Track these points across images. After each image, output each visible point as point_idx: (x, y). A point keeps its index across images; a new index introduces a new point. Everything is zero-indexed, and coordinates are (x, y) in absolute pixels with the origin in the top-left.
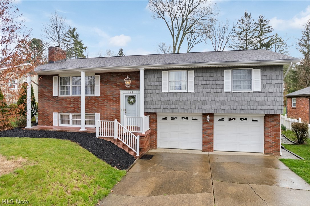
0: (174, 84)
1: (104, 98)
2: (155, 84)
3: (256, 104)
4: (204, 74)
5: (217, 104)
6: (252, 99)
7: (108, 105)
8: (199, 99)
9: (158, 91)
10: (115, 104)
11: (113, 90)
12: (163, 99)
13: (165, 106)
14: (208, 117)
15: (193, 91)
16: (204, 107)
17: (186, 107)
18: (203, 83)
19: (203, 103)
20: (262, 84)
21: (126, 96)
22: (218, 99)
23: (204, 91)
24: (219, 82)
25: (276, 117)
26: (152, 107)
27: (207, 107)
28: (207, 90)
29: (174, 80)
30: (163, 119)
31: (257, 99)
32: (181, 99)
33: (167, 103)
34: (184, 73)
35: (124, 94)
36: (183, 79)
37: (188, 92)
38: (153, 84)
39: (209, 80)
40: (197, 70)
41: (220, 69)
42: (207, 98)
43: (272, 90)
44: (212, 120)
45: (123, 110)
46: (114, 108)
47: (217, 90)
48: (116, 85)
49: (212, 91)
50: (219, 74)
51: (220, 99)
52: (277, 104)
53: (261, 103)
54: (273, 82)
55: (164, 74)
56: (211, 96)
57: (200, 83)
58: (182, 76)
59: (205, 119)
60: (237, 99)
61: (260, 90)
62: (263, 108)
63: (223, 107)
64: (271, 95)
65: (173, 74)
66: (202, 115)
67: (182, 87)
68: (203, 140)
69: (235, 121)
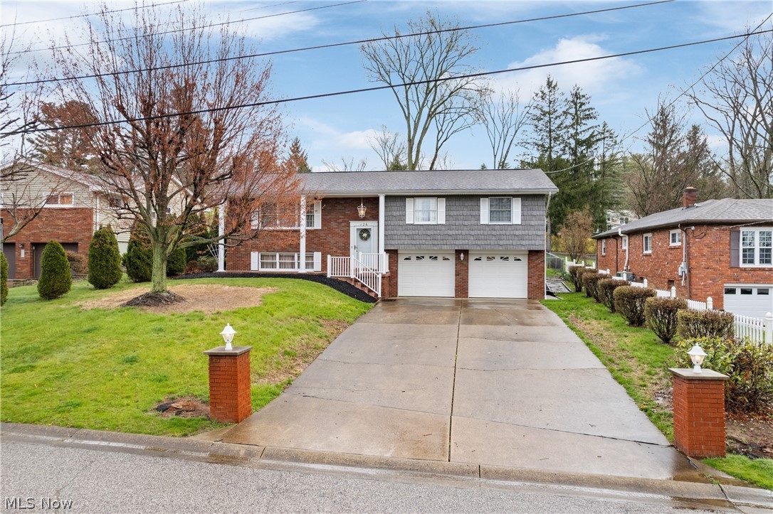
0: (420, 214)
1: (327, 232)
2: (398, 213)
3: (516, 238)
4: (457, 203)
5: (472, 238)
6: (512, 233)
7: (332, 241)
8: (450, 232)
9: (401, 223)
10: (342, 240)
11: (340, 221)
12: (407, 233)
13: (409, 242)
14: (462, 255)
15: (444, 223)
16: (457, 242)
17: (435, 242)
18: (455, 213)
19: (455, 237)
20: (523, 215)
21: (357, 229)
22: (473, 233)
23: (457, 223)
24: (474, 213)
25: (540, 255)
26: (393, 242)
27: (461, 242)
28: (461, 222)
29: (420, 209)
30: (406, 259)
31: (517, 233)
32: (429, 233)
33: (412, 237)
34: (433, 201)
35: (355, 226)
36: (431, 209)
37: (438, 225)
38: (395, 214)
39: (463, 210)
40: (450, 198)
41: (475, 198)
42: (460, 231)
43: (533, 223)
44: (466, 259)
45: (353, 247)
46: (341, 244)
47: (473, 222)
48: (345, 215)
49: (466, 223)
50: (473, 203)
51: (476, 232)
52: (539, 238)
53: (521, 238)
54: (535, 213)
55: (409, 202)
56: (465, 228)
57: (452, 213)
58: (431, 204)
59: (458, 258)
60: (494, 233)
61: (520, 223)
62: (524, 243)
63: (479, 242)
64: (532, 229)
65: (419, 201)
66: (454, 252)
67: (431, 219)
68: (456, 284)
69: (494, 260)
